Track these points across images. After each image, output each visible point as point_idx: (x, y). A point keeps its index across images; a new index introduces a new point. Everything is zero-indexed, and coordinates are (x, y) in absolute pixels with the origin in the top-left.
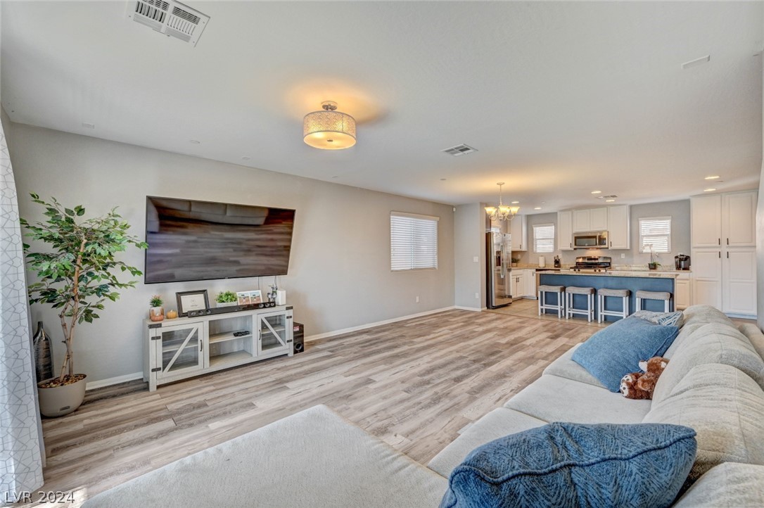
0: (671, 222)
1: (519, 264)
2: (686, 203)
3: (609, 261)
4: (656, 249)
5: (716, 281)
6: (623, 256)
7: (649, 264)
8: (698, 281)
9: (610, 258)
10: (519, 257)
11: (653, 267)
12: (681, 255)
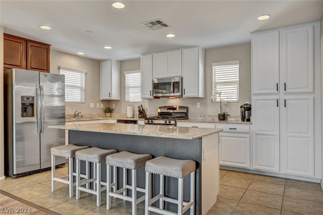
0: (240, 67)
1: (113, 114)
2: (247, 46)
3: (185, 111)
4: (224, 98)
5: (275, 135)
6: (198, 105)
7: (219, 115)
8: (257, 134)
9: (187, 108)
10: (114, 106)
11: (222, 118)
12: (245, 105)
